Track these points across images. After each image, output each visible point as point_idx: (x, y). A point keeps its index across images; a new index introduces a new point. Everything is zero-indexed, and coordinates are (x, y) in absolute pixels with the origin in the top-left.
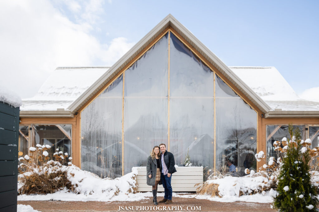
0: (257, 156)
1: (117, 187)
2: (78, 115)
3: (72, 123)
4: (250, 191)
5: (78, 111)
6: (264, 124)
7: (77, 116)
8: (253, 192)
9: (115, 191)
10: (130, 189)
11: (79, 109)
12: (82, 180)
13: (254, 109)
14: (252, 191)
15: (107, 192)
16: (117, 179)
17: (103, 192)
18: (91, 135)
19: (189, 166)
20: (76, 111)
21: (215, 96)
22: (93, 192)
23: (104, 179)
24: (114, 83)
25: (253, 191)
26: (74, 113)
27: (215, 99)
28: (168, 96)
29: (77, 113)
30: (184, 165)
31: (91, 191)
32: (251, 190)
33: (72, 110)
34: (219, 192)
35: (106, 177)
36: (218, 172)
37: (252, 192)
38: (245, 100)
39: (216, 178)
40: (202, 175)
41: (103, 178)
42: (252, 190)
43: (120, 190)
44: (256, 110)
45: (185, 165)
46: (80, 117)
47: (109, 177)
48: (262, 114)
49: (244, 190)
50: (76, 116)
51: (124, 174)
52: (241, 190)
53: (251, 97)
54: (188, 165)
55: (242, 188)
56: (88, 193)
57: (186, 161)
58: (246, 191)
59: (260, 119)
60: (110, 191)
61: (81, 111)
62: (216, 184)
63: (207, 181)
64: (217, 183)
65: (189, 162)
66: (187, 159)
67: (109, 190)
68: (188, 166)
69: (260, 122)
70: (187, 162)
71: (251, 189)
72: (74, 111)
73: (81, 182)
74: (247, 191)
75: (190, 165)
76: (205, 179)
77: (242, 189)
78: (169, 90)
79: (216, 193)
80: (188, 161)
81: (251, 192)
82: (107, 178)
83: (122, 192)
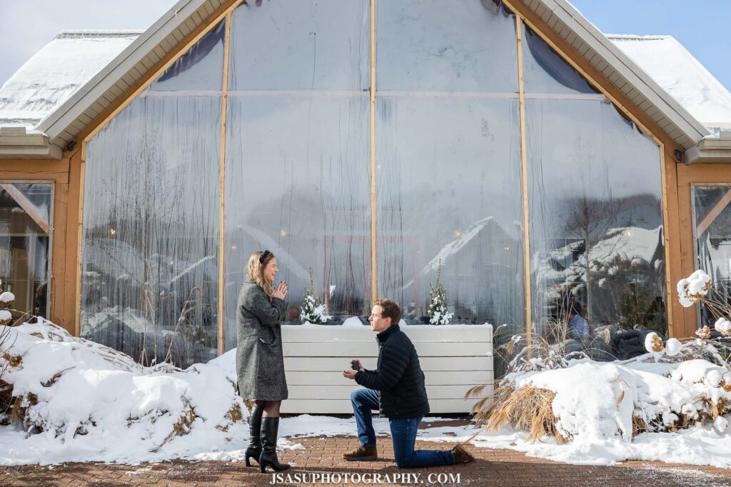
0: (686, 287)
1: (187, 402)
2: (75, 151)
3: (55, 176)
4: (669, 419)
5: (76, 137)
6: (684, 180)
7: (73, 153)
8: (682, 422)
9: (175, 418)
10: (238, 406)
11: (81, 132)
12: (59, 376)
13: (650, 133)
14: (676, 418)
15: (146, 421)
16: (196, 370)
17: (129, 424)
18: (115, 218)
19: (442, 322)
20: (68, 137)
21: (521, 91)
22: (94, 424)
23: (152, 368)
24: (195, 47)
25: (681, 416)
26: (61, 143)
27: (522, 101)
28: (370, 89)
29: (71, 145)
30: (426, 320)
31: (85, 419)
32: (674, 412)
33: (55, 133)
34: (556, 420)
35: (158, 362)
36: (542, 345)
37: (675, 422)
38: (619, 105)
39: (539, 368)
40: (490, 353)
41: (147, 363)
42: (678, 412)
43: (197, 411)
44: (655, 138)
45: (429, 318)
46: (83, 158)
47: (168, 362)
48: (677, 151)
49: (648, 414)
50: (70, 154)
51: (225, 350)
52: (637, 413)
53: (640, 94)
54: (441, 318)
55: (638, 405)
56: (72, 427)
57: (431, 306)
58: (655, 418)
59: (671, 166)
60: (160, 420)
61: (86, 139)
62: (545, 391)
63: (509, 377)
64: (547, 388)
65: (442, 309)
66: (436, 299)
67: (153, 414)
68: (440, 324)
69: (670, 177)
70: (434, 309)
71: (673, 409)
72: (59, 137)
73: (50, 383)
74: (660, 418)
75: (445, 317)
76: (500, 368)
77: (640, 409)
78: (373, 69)
79: (545, 425)
80: (438, 305)
81: (672, 422)
82: (164, 363)
83: (204, 420)
